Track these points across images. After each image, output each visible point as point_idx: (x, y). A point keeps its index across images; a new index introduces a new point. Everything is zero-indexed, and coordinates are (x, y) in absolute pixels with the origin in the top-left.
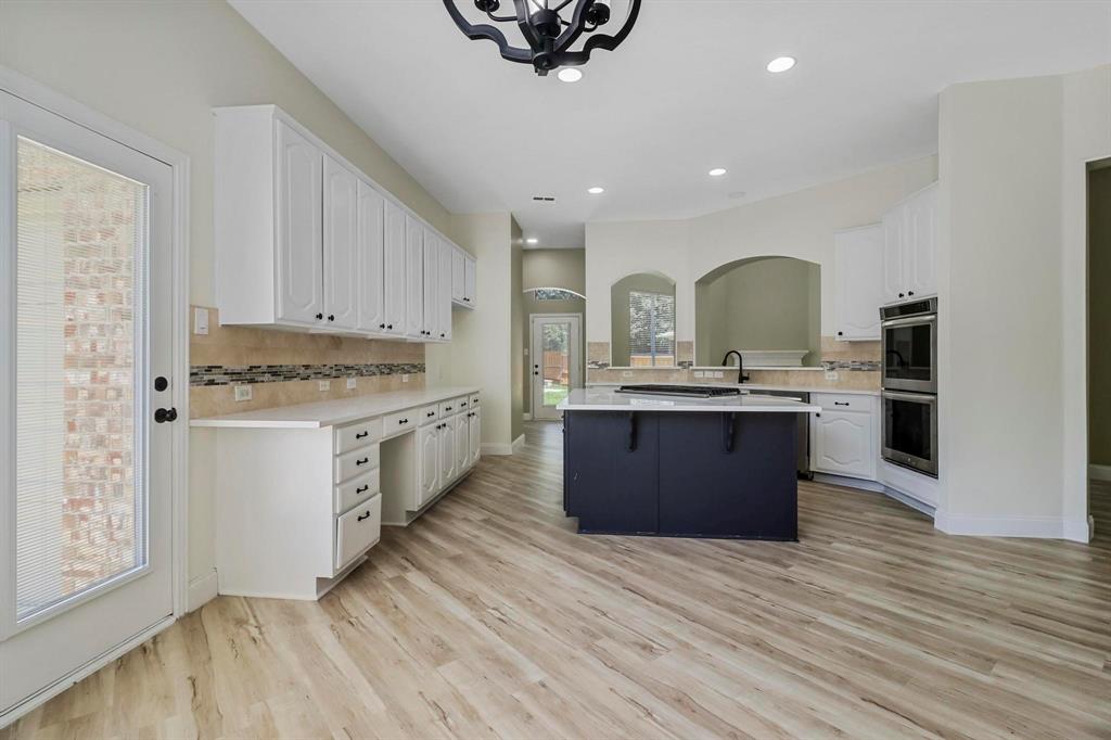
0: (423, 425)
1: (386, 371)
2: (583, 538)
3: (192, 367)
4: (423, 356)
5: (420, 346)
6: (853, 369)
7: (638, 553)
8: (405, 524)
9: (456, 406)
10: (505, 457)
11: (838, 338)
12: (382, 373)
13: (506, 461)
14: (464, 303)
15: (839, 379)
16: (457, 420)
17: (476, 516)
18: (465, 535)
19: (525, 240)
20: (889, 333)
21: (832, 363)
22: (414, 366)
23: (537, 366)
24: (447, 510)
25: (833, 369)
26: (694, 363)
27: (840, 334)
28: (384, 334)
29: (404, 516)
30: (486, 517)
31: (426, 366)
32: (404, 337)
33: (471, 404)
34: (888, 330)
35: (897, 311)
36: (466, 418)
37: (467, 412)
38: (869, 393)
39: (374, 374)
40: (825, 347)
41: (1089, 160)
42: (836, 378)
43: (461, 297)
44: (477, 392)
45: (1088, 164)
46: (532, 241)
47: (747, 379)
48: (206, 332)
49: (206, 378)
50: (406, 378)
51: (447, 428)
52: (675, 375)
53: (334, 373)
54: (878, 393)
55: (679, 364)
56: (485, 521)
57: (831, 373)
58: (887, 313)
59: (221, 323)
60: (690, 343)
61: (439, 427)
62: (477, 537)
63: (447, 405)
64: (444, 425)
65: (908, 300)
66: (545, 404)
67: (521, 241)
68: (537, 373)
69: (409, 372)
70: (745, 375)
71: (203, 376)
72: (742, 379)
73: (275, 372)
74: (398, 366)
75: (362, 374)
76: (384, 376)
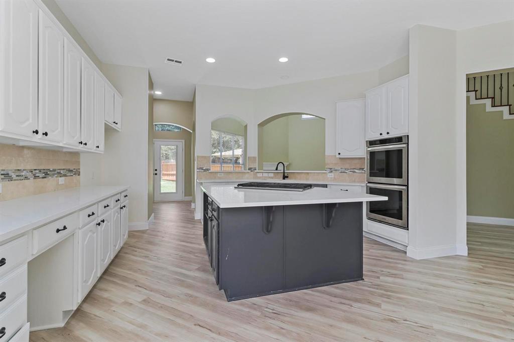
0: (84, 226)
1: (42, 175)
2: (235, 305)
4: (78, 163)
5: (75, 154)
6: (341, 172)
7: (283, 314)
8: (62, 325)
9: (112, 202)
10: (143, 232)
11: (338, 156)
12: (36, 177)
13: (146, 236)
14: (114, 126)
15: (334, 178)
16: (111, 214)
17: (136, 297)
18: (131, 327)
19: (154, 92)
20: (372, 154)
21: (331, 169)
22: (70, 171)
23: (156, 170)
24: (106, 295)
25: (332, 172)
26: (257, 169)
27: (339, 154)
28: (38, 139)
29: (61, 315)
30: (145, 297)
31: (81, 171)
32: (61, 145)
33: (122, 199)
34: (371, 152)
35: (378, 142)
36: (119, 209)
37: (119, 206)
38: (358, 184)
39: (26, 178)
40: (327, 161)
41: (468, 73)
42: (333, 176)
43: (111, 121)
44: (127, 190)
45: (467, 75)
46: (158, 93)
47: (287, 177)
50: (62, 180)
51: (105, 222)
52: (247, 175)
54: (364, 185)
55: (249, 169)
56: (145, 301)
57: (330, 174)
58: (372, 143)
60: (255, 158)
61: (99, 224)
62: (142, 326)
63: (105, 203)
64: (103, 221)
65: (385, 136)
66: (162, 192)
67: (152, 92)
68: (156, 174)
69: (65, 176)
70: (286, 175)
72: (285, 177)
74: (54, 170)
75: (11, 179)
76: (38, 180)
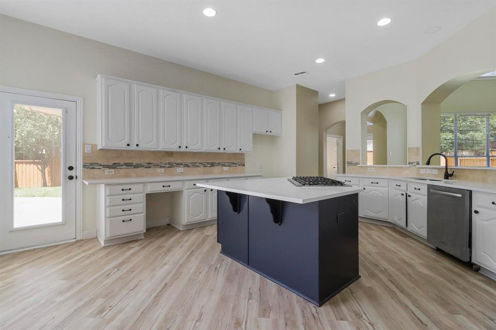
0: (189, 189)
1: (209, 165)
3: (83, 163)
4: (243, 159)
8: (182, 229)
12: (204, 166)
14: (267, 134)
22: (233, 163)
26: (421, 163)
31: (246, 164)
39: (199, 166)
43: (264, 131)
46: (332, 95)
48: (90, 152)
49: (91, 167)
52: (407, 171)
53: (167, 166)
55: (409, 164)
59: (98, 149)
60: (417, 149)
70: (449, 173)
71: (89, 166)
72: (447, 176)
73: (129, 165)
74: (219, 163)
75: (189, 166)
76: (206, 168)
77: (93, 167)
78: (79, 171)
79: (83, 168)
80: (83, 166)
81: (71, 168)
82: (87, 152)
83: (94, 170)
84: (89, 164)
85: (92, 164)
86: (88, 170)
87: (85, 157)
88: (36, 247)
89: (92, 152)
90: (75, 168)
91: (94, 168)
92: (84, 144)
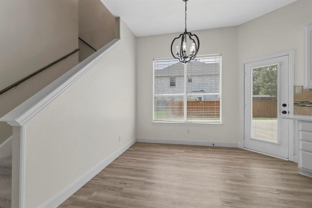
48: (300, 92)
77: (303, 104)
78: (290, 108)
79: (294, 105)
80: (294, 103)
81: (285, 105)
82: (298, 92)
83: (304, 107)
84: (300, 103)
85: (303, 102)
86: (299, 107)
87: (295, 96)
88: (262, 153)
89: (302, 92)
90: (287, 106)
91: (304, 106)
92: (295, 87)
